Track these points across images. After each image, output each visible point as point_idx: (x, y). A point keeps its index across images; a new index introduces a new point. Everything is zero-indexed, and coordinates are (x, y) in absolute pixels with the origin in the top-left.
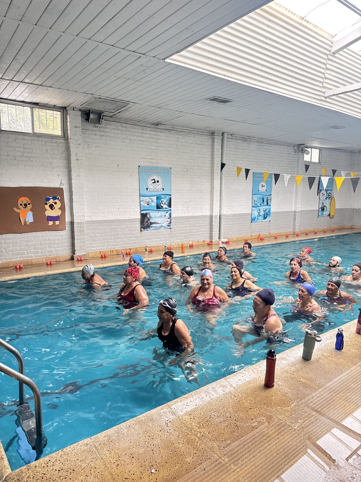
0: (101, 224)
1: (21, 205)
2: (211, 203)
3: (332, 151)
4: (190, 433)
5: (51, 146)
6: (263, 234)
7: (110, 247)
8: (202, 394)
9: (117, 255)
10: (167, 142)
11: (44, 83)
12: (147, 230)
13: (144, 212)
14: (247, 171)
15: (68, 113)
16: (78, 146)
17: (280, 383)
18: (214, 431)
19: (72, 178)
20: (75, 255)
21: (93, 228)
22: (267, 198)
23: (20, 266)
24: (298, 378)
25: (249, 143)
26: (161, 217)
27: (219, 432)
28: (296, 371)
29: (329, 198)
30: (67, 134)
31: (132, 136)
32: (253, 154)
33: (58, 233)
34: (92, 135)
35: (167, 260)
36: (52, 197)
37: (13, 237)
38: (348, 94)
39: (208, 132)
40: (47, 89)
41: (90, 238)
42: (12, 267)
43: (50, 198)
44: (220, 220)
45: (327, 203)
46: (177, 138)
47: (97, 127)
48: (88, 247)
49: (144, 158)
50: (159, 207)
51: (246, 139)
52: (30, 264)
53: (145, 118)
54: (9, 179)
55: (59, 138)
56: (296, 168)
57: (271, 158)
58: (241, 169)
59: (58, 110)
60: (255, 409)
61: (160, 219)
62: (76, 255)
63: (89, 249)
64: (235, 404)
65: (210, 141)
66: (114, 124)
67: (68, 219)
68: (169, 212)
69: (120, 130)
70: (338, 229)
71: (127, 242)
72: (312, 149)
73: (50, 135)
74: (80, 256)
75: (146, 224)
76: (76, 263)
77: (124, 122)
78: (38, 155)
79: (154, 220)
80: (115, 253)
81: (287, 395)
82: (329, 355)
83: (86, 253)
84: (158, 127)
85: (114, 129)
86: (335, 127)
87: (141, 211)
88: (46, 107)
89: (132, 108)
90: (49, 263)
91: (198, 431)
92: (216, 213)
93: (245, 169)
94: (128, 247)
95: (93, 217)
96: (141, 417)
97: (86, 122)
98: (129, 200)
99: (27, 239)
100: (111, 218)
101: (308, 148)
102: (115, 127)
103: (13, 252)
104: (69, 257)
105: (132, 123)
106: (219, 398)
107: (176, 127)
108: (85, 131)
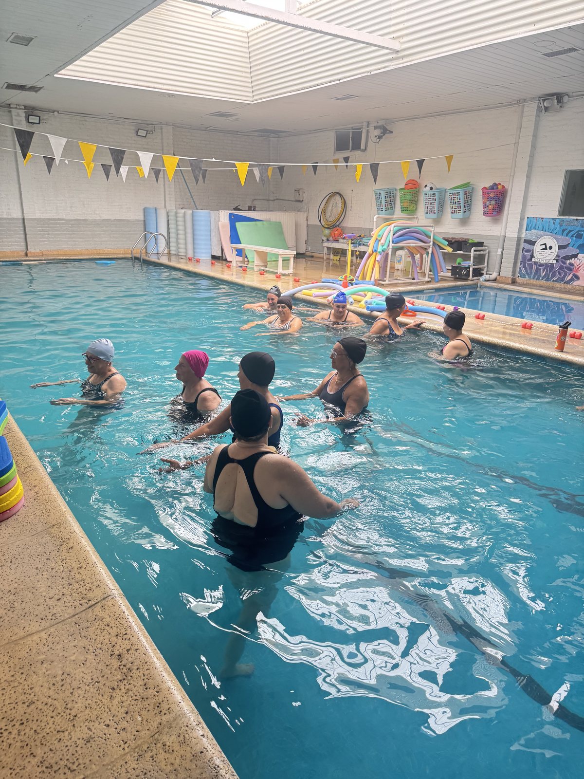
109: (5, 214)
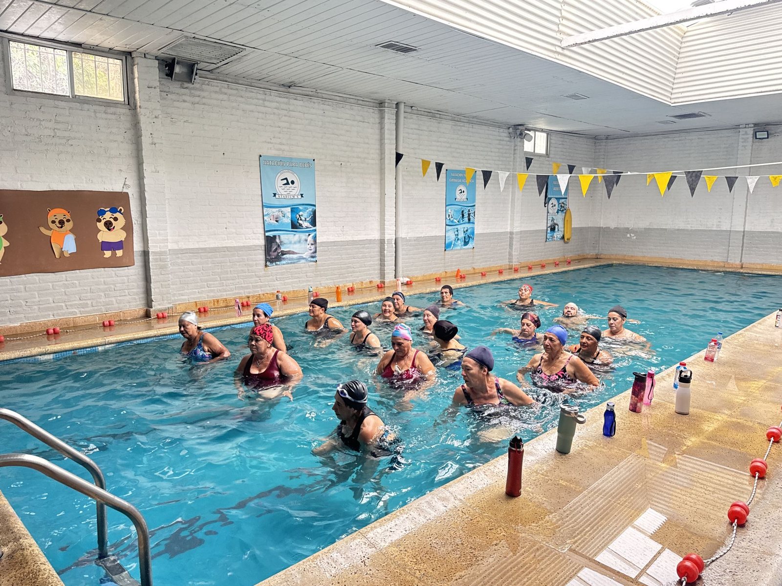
0: (196, 254)
1: (53, 222)
2: (381, 218)
3: (566, 136)
4: (403, 573)
5: (106, 119)
6: (464, 268)
7: (212, 294)
8: (411, 513)
9: (226, 307)
10: (306, 115)
11: (96, 9)
12: (276, 264)
13: (270, 234)
14: (439, 166)
15: (136, 63)
16: (155, 120)
17: (530, 490)
18: (441, 566)
19: (145, 175)
20: (151, 310)
21: (182, 262)
22: (469, 211)
23: (54, 330)
24: (555, 480)
25: (438, 121)
26: (300, 242)
27: (449, 567)
28: (550, 471)
29: (563, 211)
30: (135, 99)
31: (247, 104)
32: (445, 140)
33: (120, 272)
34: (178, 101)
35: (317, 313)
36: (108, 209)
37: (39, 279)
38: (595, 43)
39: (372, 101)
40: (101, 19)
41: (178, 280)
42: (40, 332)
43: (106, 210)
44: (395, 247)
45: (559, 219)
46: (323, 110)
47: (186, 88)
48: (174, 295)
49: (268, 143)
50: (295, 226)
51: (435, 114)
52: (72, 325)
53: (270, 74)
54: (31, 176)
55: (120, 105)
56: (512, 163)
57: (473, 146)
58: (429, 162)
59: (117, 57)
60: (499, 530)
61: (297, 246)
62: (154, 308)
63: (176, 298)
64: (466, 525)
65: (377, 116)
66: (216, 84)
67: (137, 246)
68: (312, 235)
69: (226, 94)
70: (576, 260)
71: (243, 285)
72: (536, 133)
73: (104, 101)
74: (160, 311)
75: (274, 255)
76: (154, 322)
77: (233, 81)
78: (83, 134)
79: (288, 248)
80: (222, 304)
81: (543, 505)
82: (595, 444)
83: (171, 305)
84: (291, 90)
85: (216, 92)
86: (575, 97)
87: (265, 232)
88: (96, 50)
89: (249, 57)
90: (108, 323)
91: (415, 568)
92: (390, 235)
93: (436, 163)
94: (244, 293)
95: (183, 243)
96: (321, 555)
97: (168, 79)
98: (244, 213)
99: (66, 283)
100: (213, 244)
101: (529, 130)
102: (217, 89)
103: (41, 306)
104: (142, 313)
105: (246, 83)
106: (439, 517)
107: (321, 91)
108: (165, 94)
109: (715, 226)
